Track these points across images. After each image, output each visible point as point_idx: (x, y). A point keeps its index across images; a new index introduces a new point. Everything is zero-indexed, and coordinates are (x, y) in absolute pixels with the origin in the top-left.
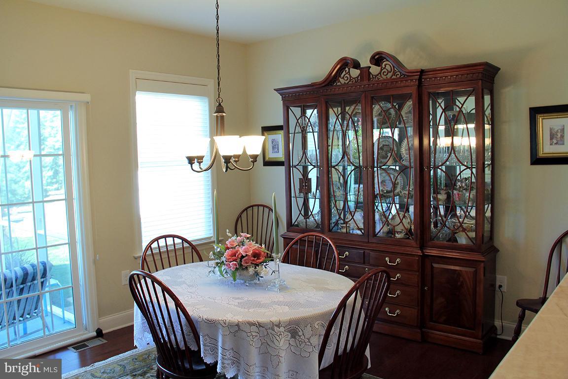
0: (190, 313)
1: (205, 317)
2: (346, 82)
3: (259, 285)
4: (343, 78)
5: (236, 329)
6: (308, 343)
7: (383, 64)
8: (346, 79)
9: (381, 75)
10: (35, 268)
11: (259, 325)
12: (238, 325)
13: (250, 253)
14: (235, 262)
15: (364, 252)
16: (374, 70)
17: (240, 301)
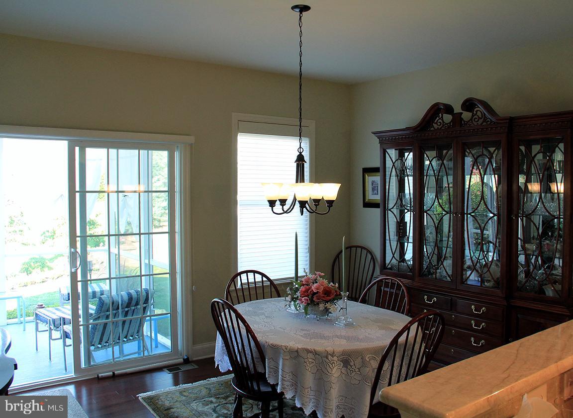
0: (259, 338)
1: (271, 342)
2: (440, 127)
3: (330, 321)
4: (436, 123)
5: (296, 355)
6: (358, 372)
7: (475, 110)
8: (439, 124)
9: (472, 121)
10: (138, 293)
11: (315, 353)
12: (297, 351)
13: (321, 291)
14: (306, 298)
15: (451, 299)
16: (466, 116)
17: (305, 332)
